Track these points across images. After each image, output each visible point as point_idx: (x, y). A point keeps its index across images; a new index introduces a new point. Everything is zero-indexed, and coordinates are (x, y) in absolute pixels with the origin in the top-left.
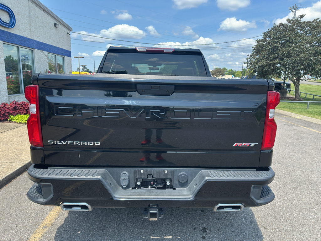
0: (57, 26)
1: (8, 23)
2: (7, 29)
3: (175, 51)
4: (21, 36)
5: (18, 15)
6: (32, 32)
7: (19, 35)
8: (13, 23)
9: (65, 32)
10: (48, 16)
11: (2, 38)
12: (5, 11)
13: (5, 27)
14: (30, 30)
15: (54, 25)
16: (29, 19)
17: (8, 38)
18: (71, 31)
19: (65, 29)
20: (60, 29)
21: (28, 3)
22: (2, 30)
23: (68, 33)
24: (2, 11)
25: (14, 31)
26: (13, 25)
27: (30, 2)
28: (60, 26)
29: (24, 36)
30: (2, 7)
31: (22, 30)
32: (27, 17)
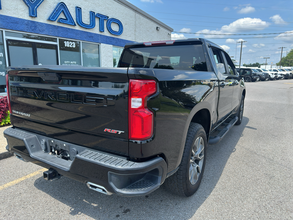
0: (158, 29)
1: (118, 31)
2: (116, 36)
3: (175, 42)
4: (127, 40)
5: (126, 24)
6: (136, 37)
7: (125, 39)
8: (121, 31)
9: (166, 33)
10: (151, 22)
11: (112, 43)
12: (116, 23)
13: (115, 35)
14: (135, 35)
15: (156, 28)
16: (134, 27)
17: (117, 43)
18: (172, 31)
19: (166, 31)
20: (162, 31)
21: (134, 14)
22: (113, 37)
23: (169, 34)
24: (114, 23)
25: (122, 37)
26: (121, 32)
27: (136, 13)
28: (161, 29)
29: (129, 40)
30: (114, 20)
31: (128, 36)
32: (133, 26)
